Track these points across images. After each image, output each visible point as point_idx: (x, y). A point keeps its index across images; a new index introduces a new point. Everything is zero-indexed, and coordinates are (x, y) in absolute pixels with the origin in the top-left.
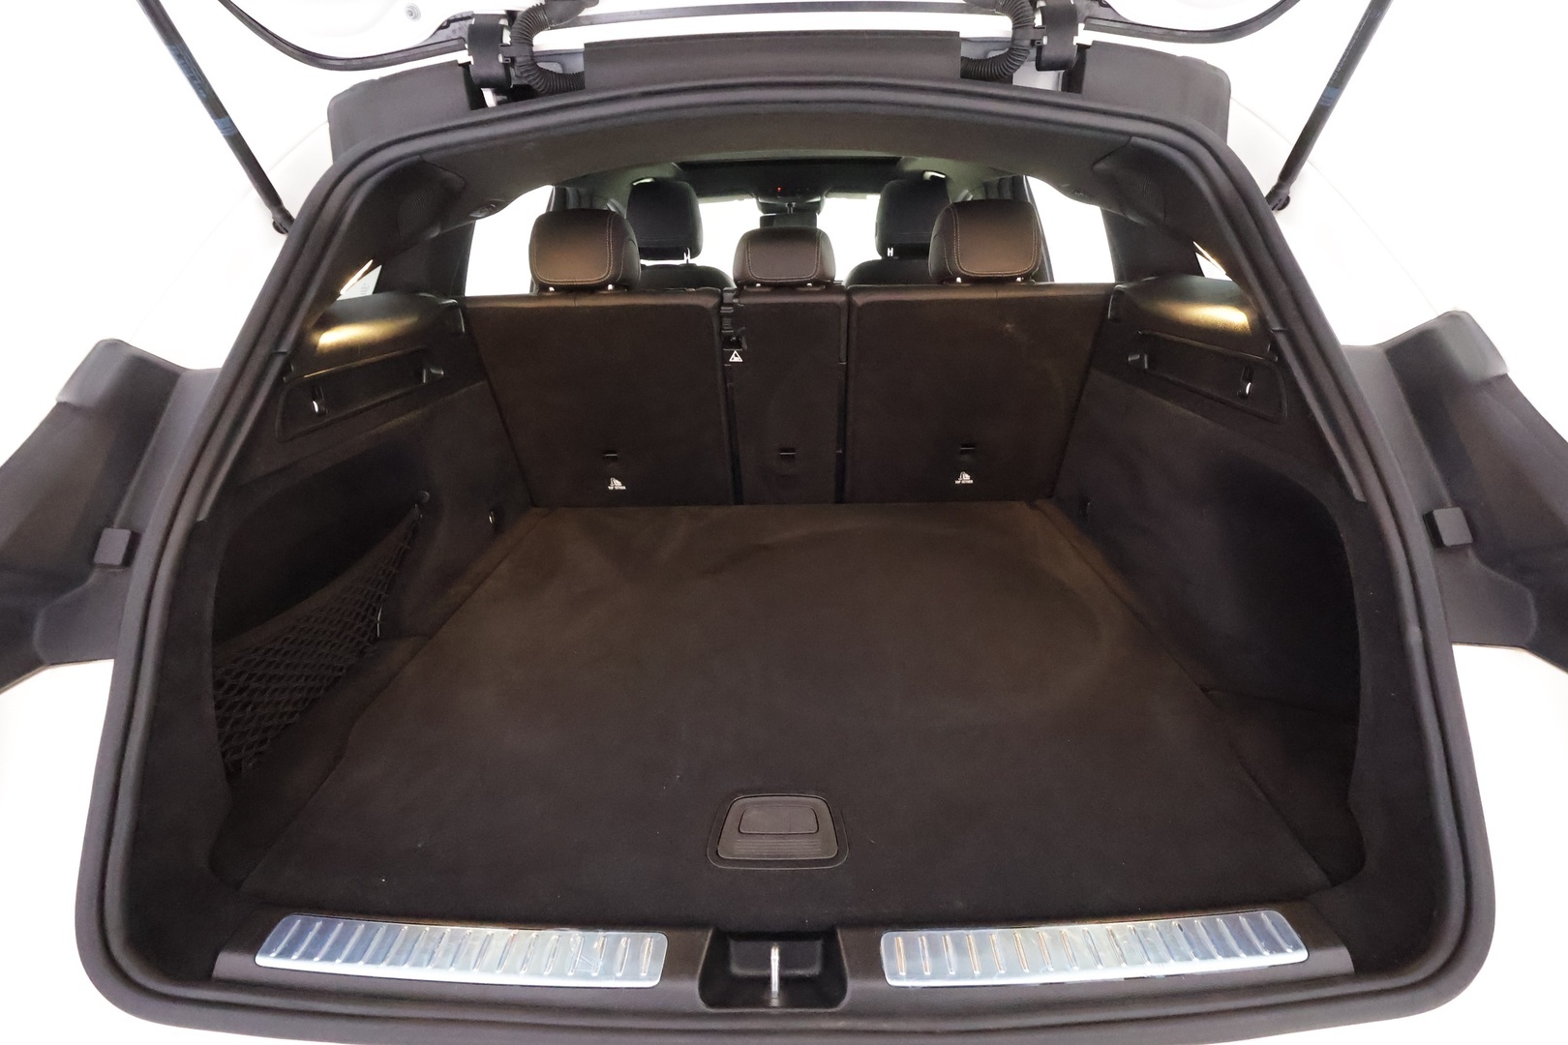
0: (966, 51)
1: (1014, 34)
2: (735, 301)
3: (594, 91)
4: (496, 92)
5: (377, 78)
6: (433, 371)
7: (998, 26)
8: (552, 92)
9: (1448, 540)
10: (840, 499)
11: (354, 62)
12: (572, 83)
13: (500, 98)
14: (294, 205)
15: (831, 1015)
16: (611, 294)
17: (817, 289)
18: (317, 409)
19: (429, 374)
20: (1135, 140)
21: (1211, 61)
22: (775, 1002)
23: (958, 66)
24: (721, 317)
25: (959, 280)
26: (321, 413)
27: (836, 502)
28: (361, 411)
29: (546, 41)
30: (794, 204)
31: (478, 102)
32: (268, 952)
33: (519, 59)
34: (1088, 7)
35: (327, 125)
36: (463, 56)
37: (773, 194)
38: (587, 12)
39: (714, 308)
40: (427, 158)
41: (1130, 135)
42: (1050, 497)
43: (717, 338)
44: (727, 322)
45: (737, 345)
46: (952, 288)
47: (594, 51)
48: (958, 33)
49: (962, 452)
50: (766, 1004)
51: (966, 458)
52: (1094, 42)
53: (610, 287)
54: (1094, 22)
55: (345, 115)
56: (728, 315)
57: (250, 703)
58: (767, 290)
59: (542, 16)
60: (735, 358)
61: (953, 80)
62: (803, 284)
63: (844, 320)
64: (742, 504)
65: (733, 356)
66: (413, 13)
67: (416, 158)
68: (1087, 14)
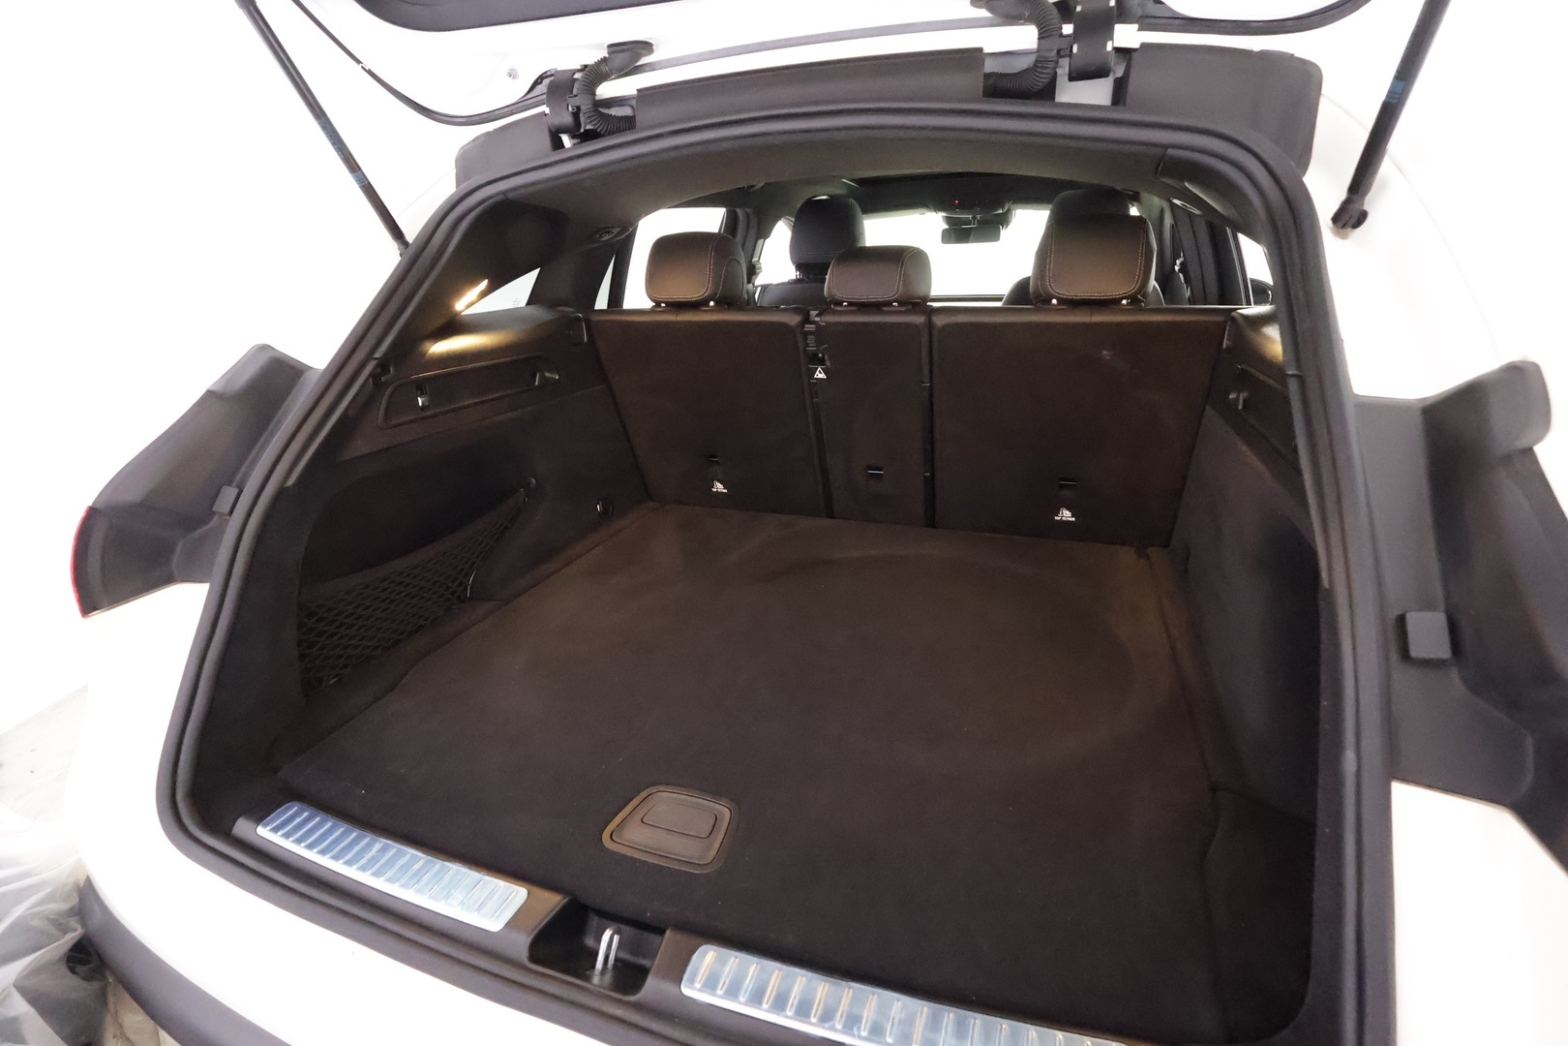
0: (990, 67)
1: (1039, 44)
2: (817, 319)
3: (643, 129)
4: (573, 137)
5: (491, 130)
6: (547, 375)
7: (1023, 38)
8: (611, 133)
9: (1416, 651)
10: (931, 522)
11: (474, 119)
12: (629, 123)
13: (576, 141)
14: (411, 234)
15: (620, 1001)
16: (712, 310)
17: (903, 309)
18: (420, 404)
19: (543, 377)
20: (1170, 151)
21: (1300, 53)
22: (596, 980)
23: (980, 84)
24: (806, 334)
25: (1054, 301)
26: (423, 408)
27: (927, 526)
28: (464, 407)
29: (606, 90)
30: (978, 216)
31: (558, 145)
32: (265, 826)
33: (583, 108)
34: (1142, 6)
35: (455, 171)
36: (544, 108)
37: (964, 206)
38: (643, 61)
39: (798, 326)
40: (511, 196)
41: (1166, 147)
42: (1167, 546)
43: (802, 356)
44: (811, 339)
45: (822, 362)
46: (1045, 310)
47: (646, 94)
48: (981, 49)
49: (1062, 487)
50: (588, 979)
51: (1067, 493)
52: (1143, 45)
53: (712, 303)
54: (1148, 21)
55: (466, 163)
56: (812, 333)
57: (337, 633)
58: (853, 308)
59: (605, 69)
60: (820, 375)
61: (976, 100)
62: (889, 304)
63: (925, 340)
64: (833, 517)
65: (818, 372)
66: (512, 74)
67: (502, 197)
68: (1140, 12)
